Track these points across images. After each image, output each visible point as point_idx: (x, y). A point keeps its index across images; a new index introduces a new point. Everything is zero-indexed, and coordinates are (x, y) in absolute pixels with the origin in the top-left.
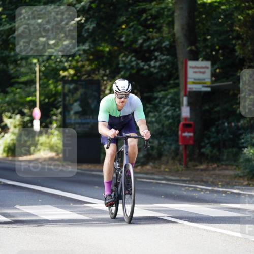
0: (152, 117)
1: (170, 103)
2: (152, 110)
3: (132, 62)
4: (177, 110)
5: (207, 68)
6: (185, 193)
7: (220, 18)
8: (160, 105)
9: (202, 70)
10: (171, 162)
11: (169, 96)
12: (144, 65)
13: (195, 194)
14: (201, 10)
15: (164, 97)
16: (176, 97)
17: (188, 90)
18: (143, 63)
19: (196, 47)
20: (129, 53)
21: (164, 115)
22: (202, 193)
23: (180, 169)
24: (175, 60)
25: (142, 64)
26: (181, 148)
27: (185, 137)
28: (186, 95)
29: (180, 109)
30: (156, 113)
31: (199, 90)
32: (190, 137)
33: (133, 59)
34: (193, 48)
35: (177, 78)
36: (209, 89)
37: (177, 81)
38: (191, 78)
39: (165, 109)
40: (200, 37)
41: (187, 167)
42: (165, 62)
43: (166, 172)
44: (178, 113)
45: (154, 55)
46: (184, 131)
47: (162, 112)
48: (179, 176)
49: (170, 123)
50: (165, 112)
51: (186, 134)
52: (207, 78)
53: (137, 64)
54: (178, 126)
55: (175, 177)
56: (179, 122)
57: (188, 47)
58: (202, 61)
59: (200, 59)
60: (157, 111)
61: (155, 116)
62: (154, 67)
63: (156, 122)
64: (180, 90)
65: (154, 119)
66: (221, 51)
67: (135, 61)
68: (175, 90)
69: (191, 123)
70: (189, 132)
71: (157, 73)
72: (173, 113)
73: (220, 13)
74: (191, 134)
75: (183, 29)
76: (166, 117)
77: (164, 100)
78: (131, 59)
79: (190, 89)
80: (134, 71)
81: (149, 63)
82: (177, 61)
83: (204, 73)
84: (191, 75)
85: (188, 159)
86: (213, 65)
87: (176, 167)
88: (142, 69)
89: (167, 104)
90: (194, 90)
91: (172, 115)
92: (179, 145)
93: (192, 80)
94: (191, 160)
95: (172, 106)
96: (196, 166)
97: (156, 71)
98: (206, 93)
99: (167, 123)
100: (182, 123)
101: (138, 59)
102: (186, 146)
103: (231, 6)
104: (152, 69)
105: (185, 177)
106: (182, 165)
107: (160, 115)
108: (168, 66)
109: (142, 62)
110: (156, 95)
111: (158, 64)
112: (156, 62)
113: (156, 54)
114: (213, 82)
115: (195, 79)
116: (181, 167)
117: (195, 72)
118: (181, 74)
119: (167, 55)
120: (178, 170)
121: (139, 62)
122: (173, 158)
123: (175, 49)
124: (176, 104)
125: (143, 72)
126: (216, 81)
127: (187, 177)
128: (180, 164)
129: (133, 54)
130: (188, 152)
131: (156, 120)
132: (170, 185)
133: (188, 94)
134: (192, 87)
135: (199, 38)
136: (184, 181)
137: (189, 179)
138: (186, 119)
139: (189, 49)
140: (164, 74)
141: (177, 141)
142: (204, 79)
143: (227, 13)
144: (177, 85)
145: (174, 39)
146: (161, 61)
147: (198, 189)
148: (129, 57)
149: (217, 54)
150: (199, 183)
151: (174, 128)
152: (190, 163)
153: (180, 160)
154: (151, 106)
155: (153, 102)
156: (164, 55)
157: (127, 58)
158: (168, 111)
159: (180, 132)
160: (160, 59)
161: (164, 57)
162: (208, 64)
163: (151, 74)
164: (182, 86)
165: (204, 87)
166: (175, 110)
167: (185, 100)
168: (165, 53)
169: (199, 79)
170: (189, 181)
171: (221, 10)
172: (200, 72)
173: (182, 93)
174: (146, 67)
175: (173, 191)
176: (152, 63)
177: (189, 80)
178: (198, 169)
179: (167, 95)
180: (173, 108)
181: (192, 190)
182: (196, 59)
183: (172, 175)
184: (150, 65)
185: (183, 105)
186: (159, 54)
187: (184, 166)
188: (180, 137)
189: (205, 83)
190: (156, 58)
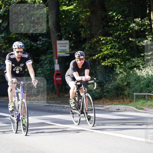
0: (40, 71)
1: (49, 63)
2: (39, 67)
3: (28, 42)
4: (53, 66)
5: (67, 44)
6: (58, 109)
7: (73, 17)
8: (43, 64)
9: (64, 45)
10: (50, 94)
11: (48, 59)
12: (34, 44)
13: (64, 110)
14: (63, 13)
15: (45, 59)
16: (51, 59)
17: (58, 56)
18: (34, 43)
19: (61, 33)
20: (26, 38)
21: (46, 69)
22: (67, 109)
23: (56, 97)
24: (50, 41)
25: (33, 43)
26: (56, 86)
27: (57, 80)
28: (56, 59)
29: (54, 66)
30: (42, 68)
31: (64, 56)
32: (60, 80)
33: (28, 41)
34: (59, 34)
35: (52, 49)
36: (68, 55)
37: (51, 51)
38: (59, 50)
39: (46, 66)
40: (62, 28)
41: (59, 96)
42: (45, 41)
44: (53, 68)
45: (39, 38)
46: (56, 77)
48: (55, 101)
49: (49, 74)
51: (58, 79)
52: (67, 49)
53: (30, 43)
54: (53, 75)
55: (53, 101)
56: (54, 72)
57: (57, 33)
59: (63, 39)
60: (42, 67)
61: (41, 70)
62: (39, 44)
63: (42, 73)
64: (53, 56)
65: (40, 72)
66: (74, 35)
67: (29, 42)
68: (51, 56)
69: (60, 73)
70: (59, 78)
71: (41, 47)
72: (50, 67)
73: (72, 15)
74: (60, 79)
75: (53, 24)
77: (45, 62)
78: (27, 41)
79: (59, 55)
80: (29, 47)
81: (36, 43)
82: (51, 41)
83: (65, 46)
84: (59, 48)
85: (59, 92)
86: (70, 42)
87: (53, 96)
88: (33, 46)
89: (47, 63)
90: (61, 56)
91: (50, 69)
92: (54, 85)
93: (60, 51)
94: (61, 92)
95: (49, 64)
96: (64, 95)
98: (67, 57)
99: (47, 73)
100: (55, 73)
101: (31, 41)
102: (58, 85)
103: (78, 11)
104: (39, 46)
105: (58, 101)
106: (56, 95)
107: (43, 70)
108: (46, 44)
109: (33, 42)
110: (41, 58)
111: (41, 43)
112: (40, 42)
113: (40, 37)
114: (70, 51)
115: (61, 50)
116: (56, 96)
117: (61, 46)
118: (54, 47)
120: (54, 98)
121: (32, 42)
122: (52, 92)
123: (50, 35)
124: (52, 63)
125: (34, 47)
126: (72, 50)
127: (59, 101)
128: (55, 94)
129: (28, 38)
130: (59, 88)
131: (42, 72)
132: (50, 106)
133: (57, 58)
134: (60, 54)
135: (62, 29)
136: (58, 103)
137: (60, 102)
138: (57, 71)
139: (57, 34)
140: (45, 48)
141: (53, 83)
142: (66, 50)
143: (76, 14)
144: (52, 53)
145: (49, 29)
146: (43, 41)
147: (65, 107)
148: (26, 40)
149: (71, 36)
150: (65, 104)
151: (51, 76)
152: (61, 94)
153: (55, 93)
154: (39, 65)
155: (40, 63)
156: (44, 38)
159: (54, 78)
160: (42, 40)
161: (45, 39)
162: (67, 42)
163: (38, 48)
164: (54, 54)
165: (66, 54)
166: (51, 66)
167: (56, 61)
169: (63, 50)
170: (60, 103)
171: (72, 13)
172: (64, 46)
173: (55, 58)
174: (35, 45)
175: (52, 109)
176: (38, 43)
177: (58, 51)
178: (64, 97)
180: (51, 65)
181: (62, 108)
182: (61, 40)
183: (51, 101)
184: (37, 44)
185: (55, 64)
186: (42, 37)
187: (57, 95)
188: (55, 80)
189: (66, 52)
190: (40, 40)
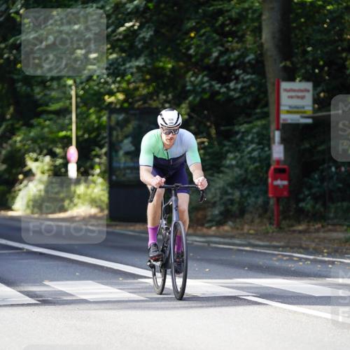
0: (232, 159)
1: (256, 140)
2: (231, 149)
3: (204, 83)
4: (267, 149)
5: (308, 91)
6: (277, 263)
7: (325, 22)
8: (242, 142)
9: (300, 94)
10: (257, 221)
11: (255, 130)
12: (220, 88)
13: (291, 265)
14: (299, 11)
15: (247, 132)
16: (264, 132)
17: (281, 121)
18: (219, 85)
19: (292, 63)
20: (199, 71)
21: (249, 156)
22: (301, 263)
23: (271, 231)
24: (264, 81)
25: (217, 86)
26: (272, 202)
27: (277, 187)
28: (278, 129)
29: (270, 149)
30: (237, 154)
31: (297, 122)
32: (284, 186)
33: (206, 79)
34: (288, 63)
35: (266, 105)
36: (310, 121)
37: (266, 110)
38: (286, 105)
39: (250, 149)
40: (297, 48)
41: (280, 228)
42: (249, 83)
43: (251, 234)
44: (268, 153)
45: (234, 74)
46: (275, 179)
47: (246, 153)
48: (268, 241)
49: (256, 168)
50: (250, 153)
51: (279, 182)
52: (308, 106)
53: (211, 86)
54: (267, 172)
55: (263, 241)
56: (269, 165)
57: (281, 62)
58: (300, 81)
59: (298, 79)
60: (239, 150)
61: (236, 157)
62: (235, 90)
63: (237, 166)
64: (269, 122)
65: (234, 162)
66: (326, 68)
67: (207, 82)
68: (264, 122)
69: (286, 167)
70: (282, 180)
71: (239, 98)
72: (259, 153)
73: (325, 15)
74: (285, 183)
75: (274, 38)
76: (251, 158)
77: (247, 136)
78: (202, 78)
79: (284, 120)
80: (206, 96)
81: (227, 84)
82: (266, 82)
83: (303, 98)
84: (286, 101)
85: (281, 217)
86: (315, 87)
87: (264, 227)
88: (218, 93)
89: (252, 142)
90: (289, 121)
91: (259, 156)
92: (269, 198)
93: (287, 108)
94: (285, 218)
95: (259, 144)
96: (292, 226)
97: (237, 95)
98: (306, 126)
99: (252, 167)
100: (272, 167)
101: (212, 79)
102: (278, 200)
103: (340, 6)
104: (232, 93)
105: (277, 242)
106: (273, 225)
107: (242, 157)
108: (253, 89)
109: (218, 83)
110: (236, 128)
111: (239, 86)
112: (237, 83)
113: (237, 72)
114: (315, 111)
115: (290, 107)
116: (271, 228)
117: (291, 97)
118: (272, 99)
119: (252, 74)
120: (268, 233)
121: (213, 83)
122: (260, 216)
123: (263, 66)
124: (265, 141)
125: (219, 97)
126: (319, 110)
127: (280, 242)
128: (270, 224)
129: (205, 73)
130: (281, 208)
131: (237, 162)
132: (256, 252)
133: (281, 127)
134: (286, 117)
135: (296, 50)
136: (276, 248)
137: (282, 244)
138: (278, 162)
139: (282, 65)
140: (248, 100)
141: (266, 192)
142: (303, 107)
143: (335, 15)
144: (266, 115)
145: (261, 50)
146: (244, 81)
147: (295, 259)
148: (200, 76)
149: (320, 71)
150: (296, 249)
151: (261, 175)
152: (284, 224)
153: (270, 219)
154: (230, 143)
155: (233, 139)
156: (248, 74)
157: (197, 78)
158: (253, 150)
159: (270, 180)
160: (243, 78)
161: (248, 77)
162: (309, 85)
163: (230, 100)
164: (273, 117)
165: (303, 117)
166: (262, 149)
167: (277, 135)
168: (250, 70)
169: (296, 107)
170: (283, 247)
171: (326, 12)
172: (298, 97)
173: (273, 126)
174: (223, 90)
175: (261, 261)
176: (232, 85)
177: (283, 108)
178: (294, 231)
179: (252, 128)
180: (261, 146)
181: (287, 260)
182: (292, 79)
183: (259, 239)
184: (228, 88)
185: (274, 143)
186: (241, 72)
187: (275, 226)
188: (270, 185)
189: (305, 112)
190: (237, 78)
